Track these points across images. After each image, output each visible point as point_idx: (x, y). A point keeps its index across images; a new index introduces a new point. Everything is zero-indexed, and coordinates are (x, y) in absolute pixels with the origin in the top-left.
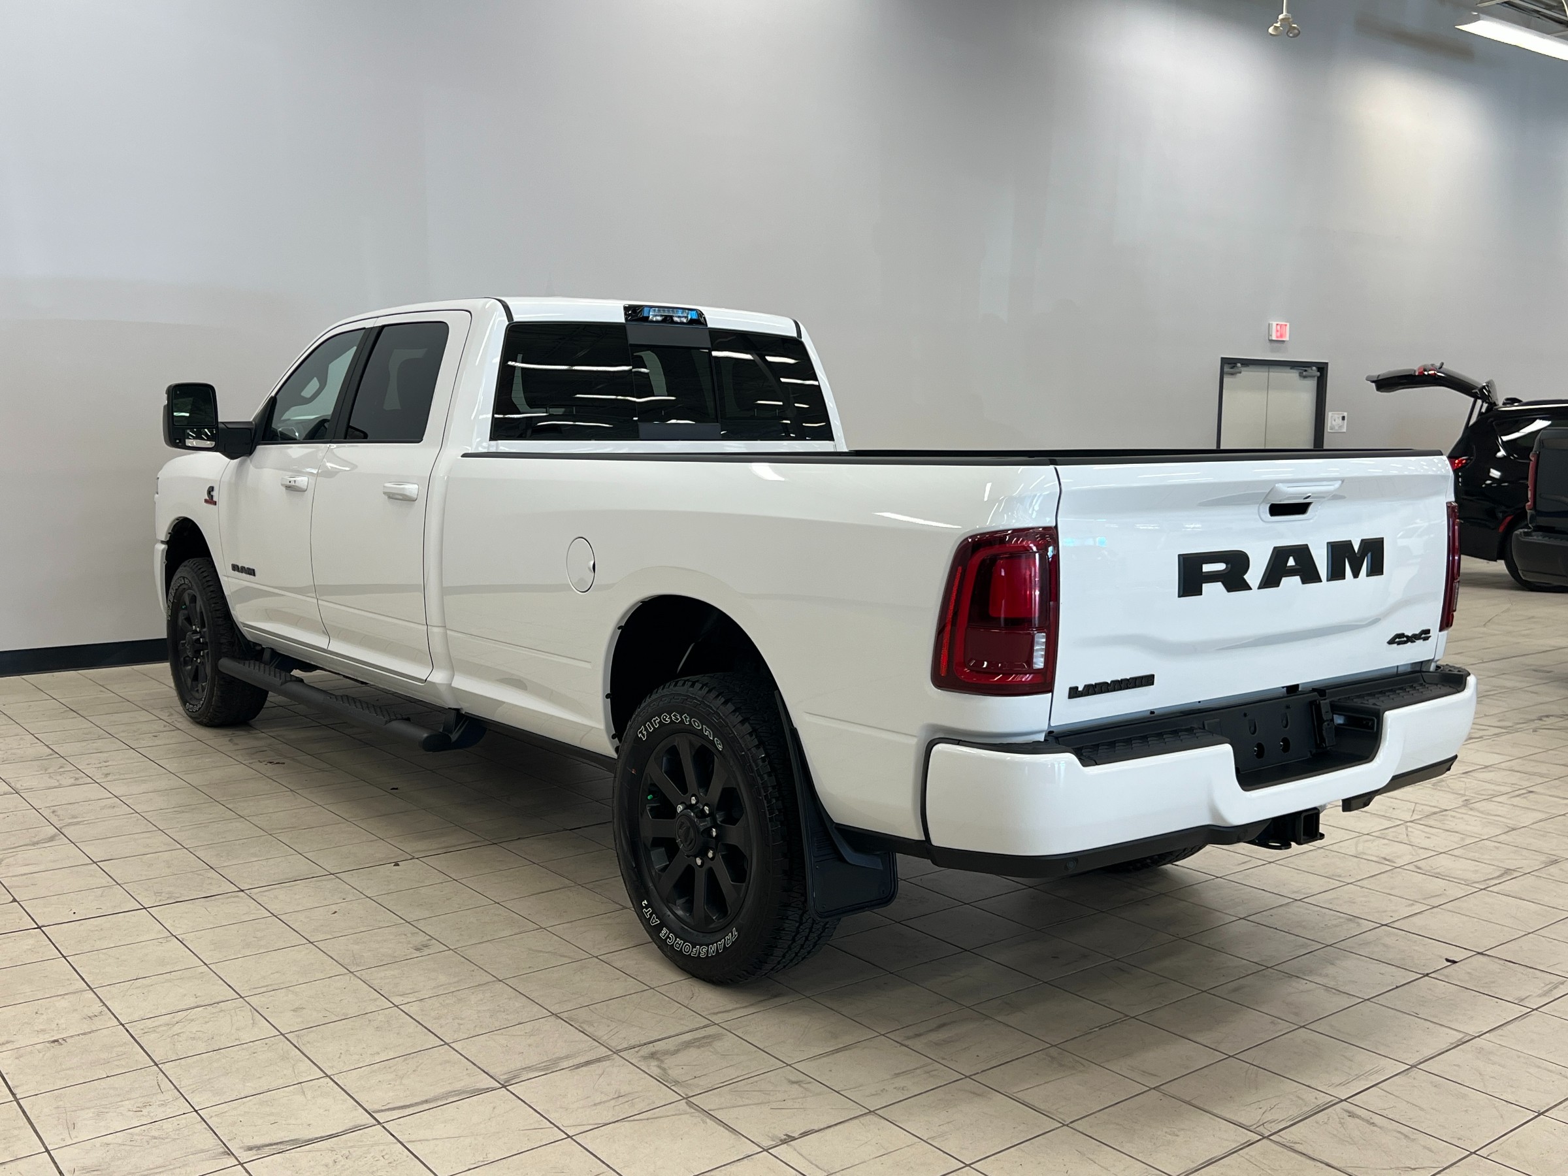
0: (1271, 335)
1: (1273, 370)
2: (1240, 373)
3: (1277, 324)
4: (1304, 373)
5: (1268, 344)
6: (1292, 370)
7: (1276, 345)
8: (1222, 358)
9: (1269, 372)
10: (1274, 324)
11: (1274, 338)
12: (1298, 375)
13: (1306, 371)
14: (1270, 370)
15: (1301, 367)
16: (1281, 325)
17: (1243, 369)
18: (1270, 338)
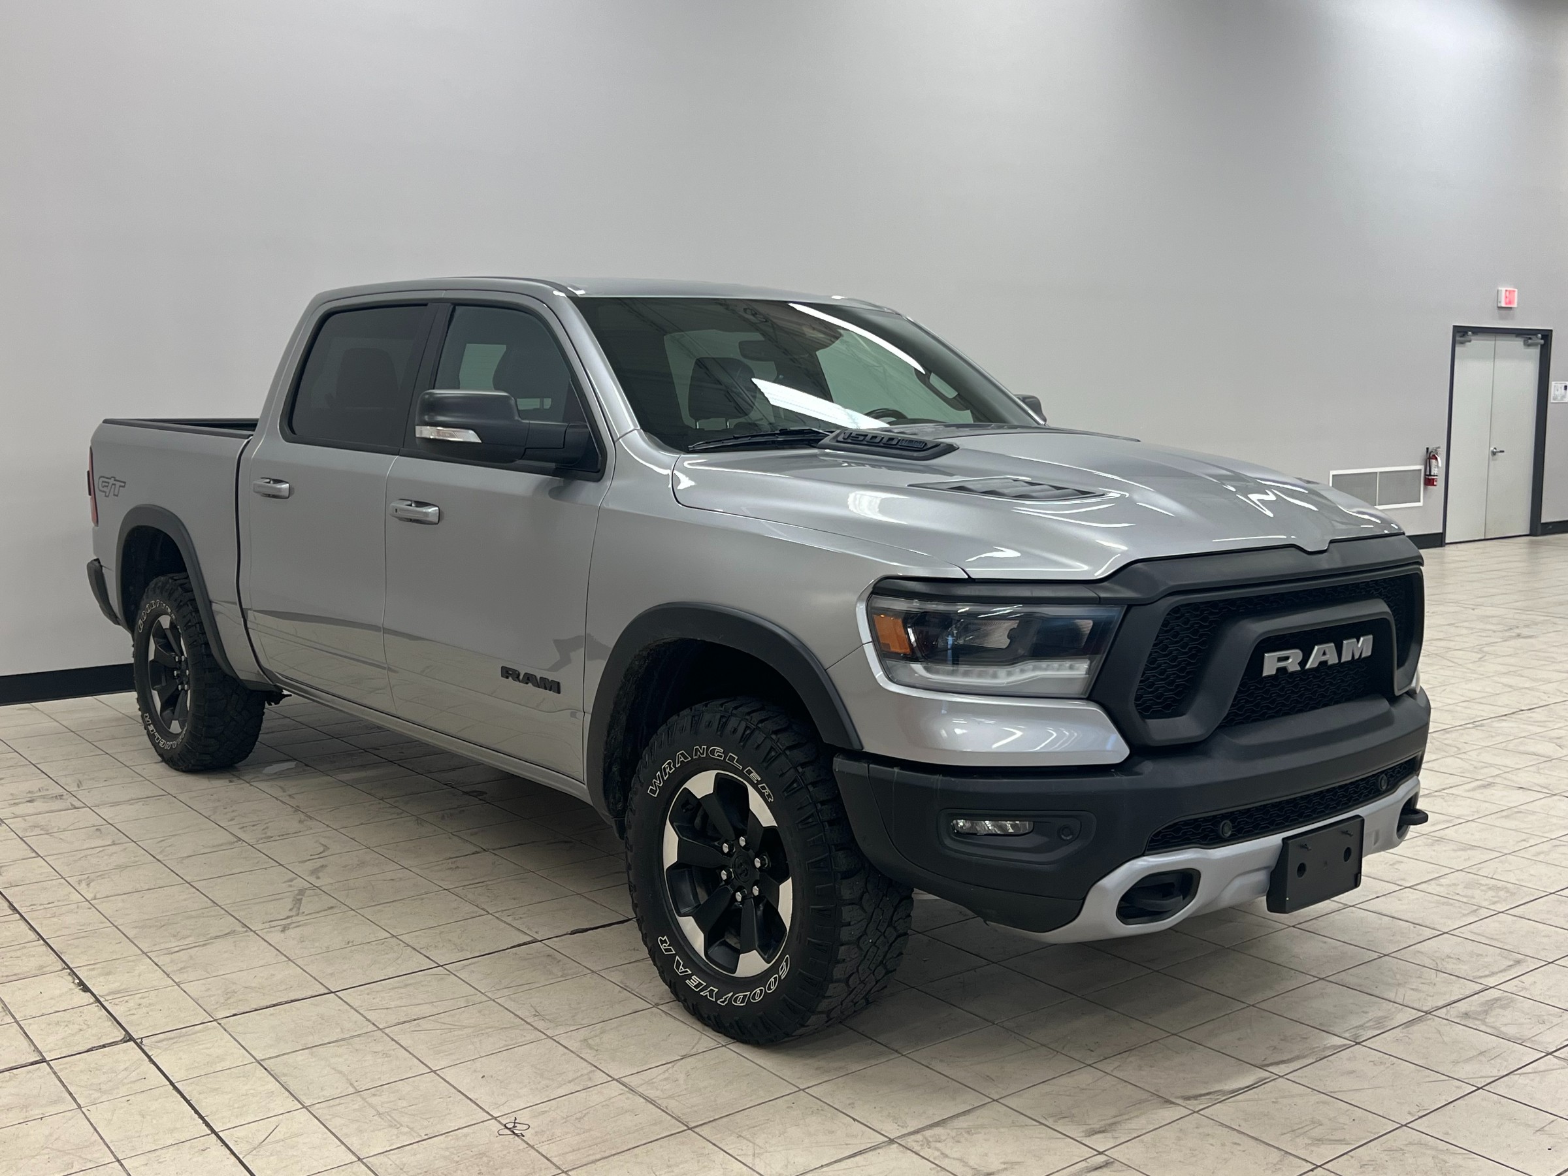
0: (1500, 302)
1: (1501, 338)
2: (1470, 341)
3: (1506, 291)
4: (1530, 341)
5: (1496, 310)
6: (1517, 339)
7: (1503, 312)
8: (1454, 327)
9: (1495, 340)
10: (1504, 289)
11: (1503, 305)
12: (1522, 343)
13: (1530, 338)
14: (1497, 338)
15: (1525, 335)
16: (1510, 291)
17: (1473, 338)
18: (1499, 305)
